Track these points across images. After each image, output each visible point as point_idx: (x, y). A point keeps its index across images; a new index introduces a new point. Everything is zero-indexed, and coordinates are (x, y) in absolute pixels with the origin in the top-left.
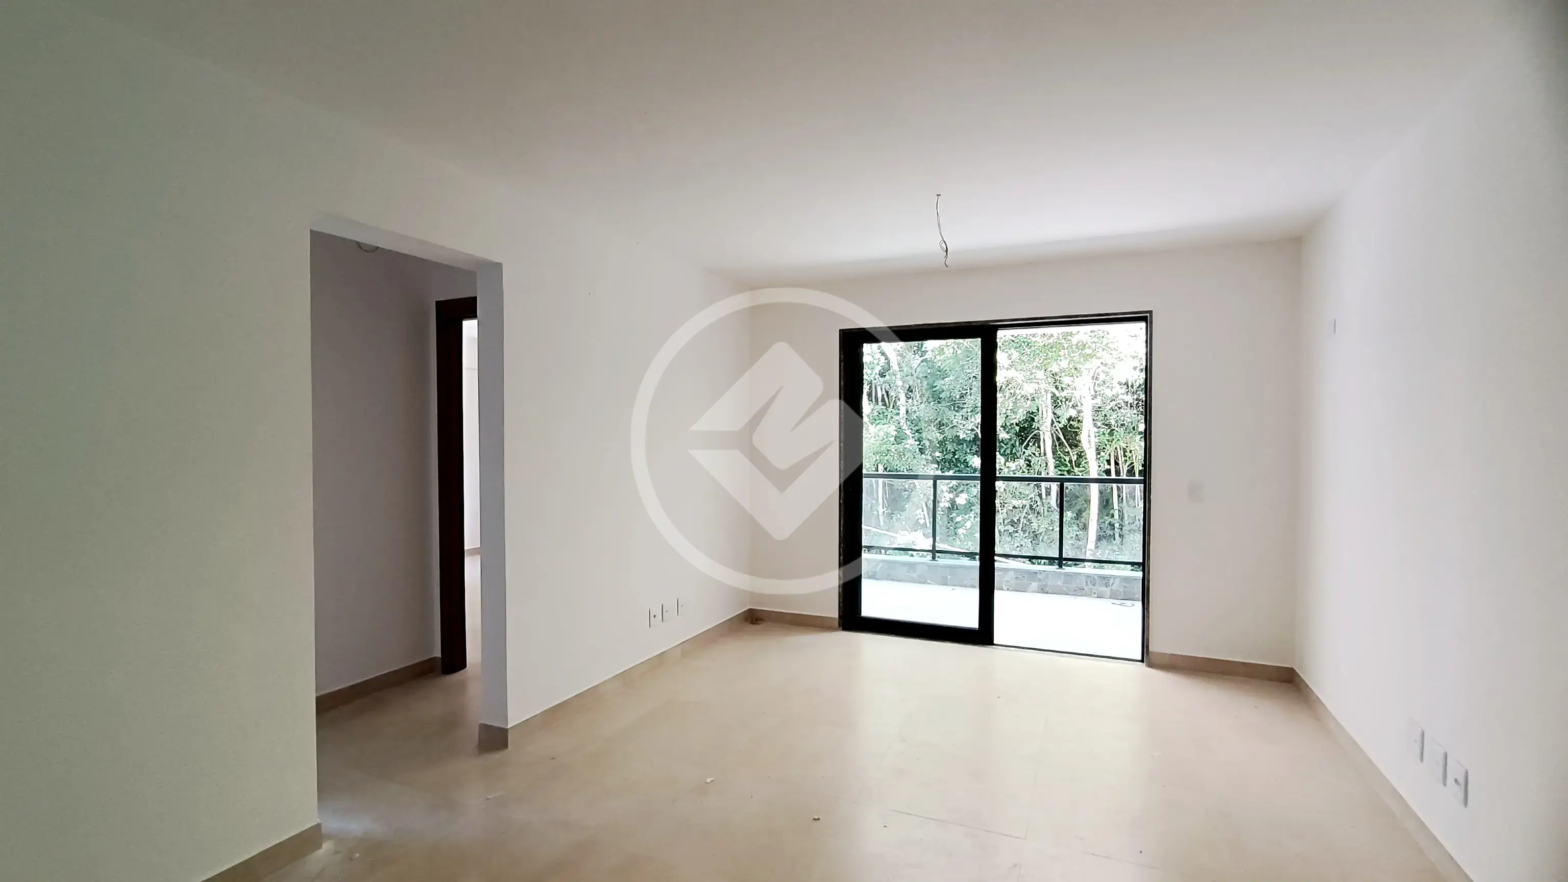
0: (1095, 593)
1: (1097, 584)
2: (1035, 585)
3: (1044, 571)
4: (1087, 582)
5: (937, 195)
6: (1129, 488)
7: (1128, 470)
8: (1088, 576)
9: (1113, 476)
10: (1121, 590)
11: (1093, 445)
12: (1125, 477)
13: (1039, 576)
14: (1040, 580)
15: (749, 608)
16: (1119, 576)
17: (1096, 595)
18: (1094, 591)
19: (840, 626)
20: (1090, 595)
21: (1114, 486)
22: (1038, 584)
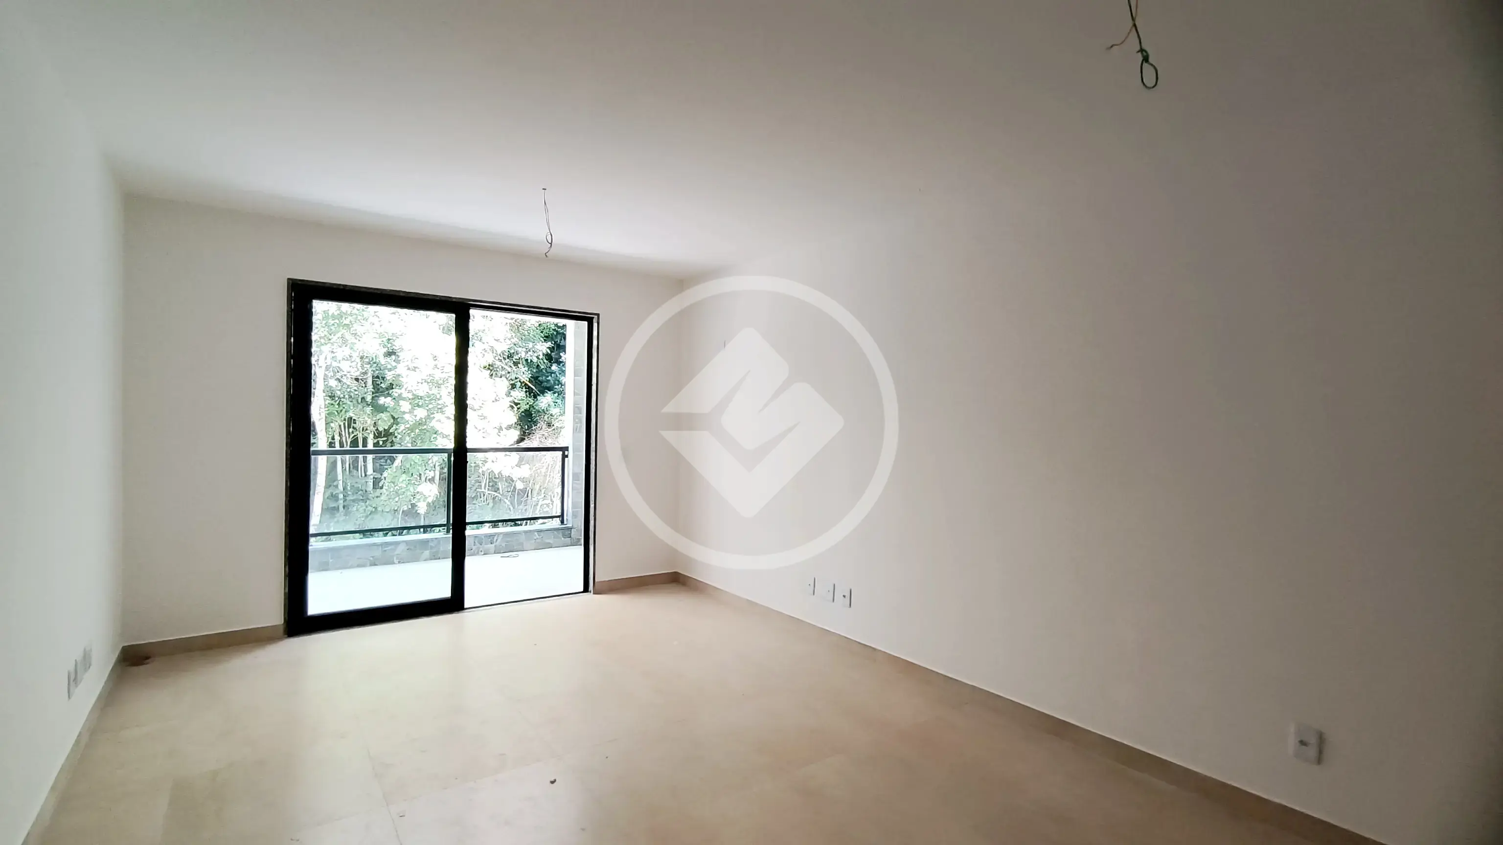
0: (481, 551)
1: (484, 543)
2: (427, 553)
3: (436, 539)
4: (475, 542)
5: (544, 189)
6: (352, 458)
7: (351, 442)
8: (475, 537)
9: (338, 448)
10: (504, 545)
11: (323, 416)
12: (348, 448)
13: (431, 544)
14: (432, 548)
15: (122, 646)
16: (501, 533)
17: (483, 553)
18: (481, 549)
19: (285, 634)
20: (478, 554)
21: (339, 457)
22: (430, 552)
